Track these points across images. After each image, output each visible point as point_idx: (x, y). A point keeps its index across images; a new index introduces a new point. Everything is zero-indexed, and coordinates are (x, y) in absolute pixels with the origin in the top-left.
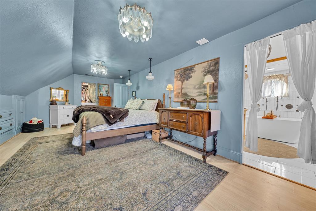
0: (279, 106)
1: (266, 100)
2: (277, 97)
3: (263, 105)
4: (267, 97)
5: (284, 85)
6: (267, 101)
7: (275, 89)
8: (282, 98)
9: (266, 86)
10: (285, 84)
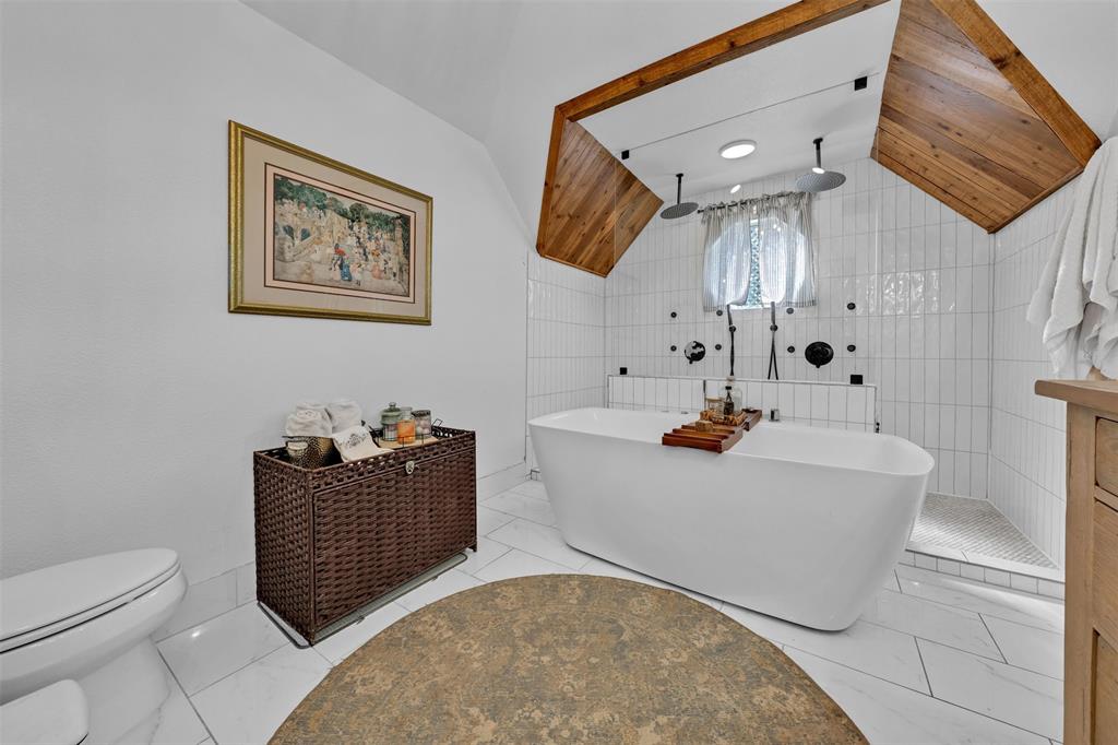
0: (781, 352)
1: (730, 323)
2: (773, 303)
3: (718, 347)
4: (733, 307)
5: (799, 247)
6: (732, 330)
7: (765, 265)
8: (790, 311)
9: (729, 253)
10: (801, 240)
